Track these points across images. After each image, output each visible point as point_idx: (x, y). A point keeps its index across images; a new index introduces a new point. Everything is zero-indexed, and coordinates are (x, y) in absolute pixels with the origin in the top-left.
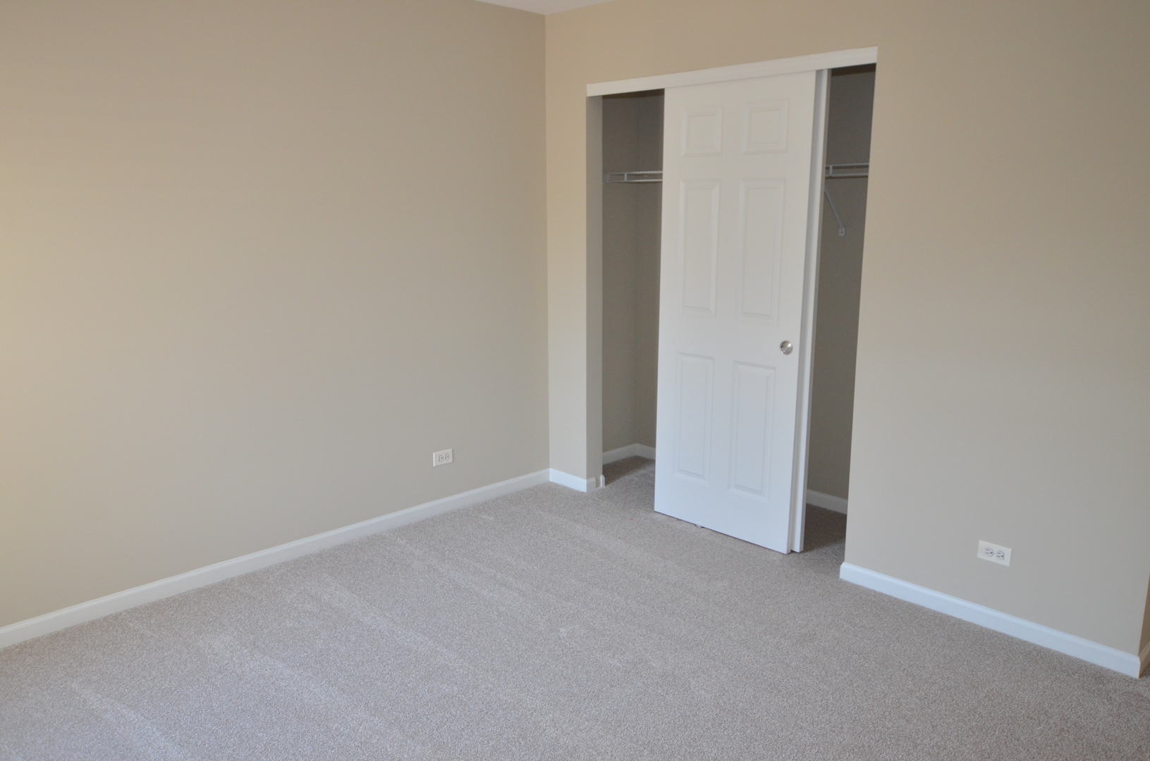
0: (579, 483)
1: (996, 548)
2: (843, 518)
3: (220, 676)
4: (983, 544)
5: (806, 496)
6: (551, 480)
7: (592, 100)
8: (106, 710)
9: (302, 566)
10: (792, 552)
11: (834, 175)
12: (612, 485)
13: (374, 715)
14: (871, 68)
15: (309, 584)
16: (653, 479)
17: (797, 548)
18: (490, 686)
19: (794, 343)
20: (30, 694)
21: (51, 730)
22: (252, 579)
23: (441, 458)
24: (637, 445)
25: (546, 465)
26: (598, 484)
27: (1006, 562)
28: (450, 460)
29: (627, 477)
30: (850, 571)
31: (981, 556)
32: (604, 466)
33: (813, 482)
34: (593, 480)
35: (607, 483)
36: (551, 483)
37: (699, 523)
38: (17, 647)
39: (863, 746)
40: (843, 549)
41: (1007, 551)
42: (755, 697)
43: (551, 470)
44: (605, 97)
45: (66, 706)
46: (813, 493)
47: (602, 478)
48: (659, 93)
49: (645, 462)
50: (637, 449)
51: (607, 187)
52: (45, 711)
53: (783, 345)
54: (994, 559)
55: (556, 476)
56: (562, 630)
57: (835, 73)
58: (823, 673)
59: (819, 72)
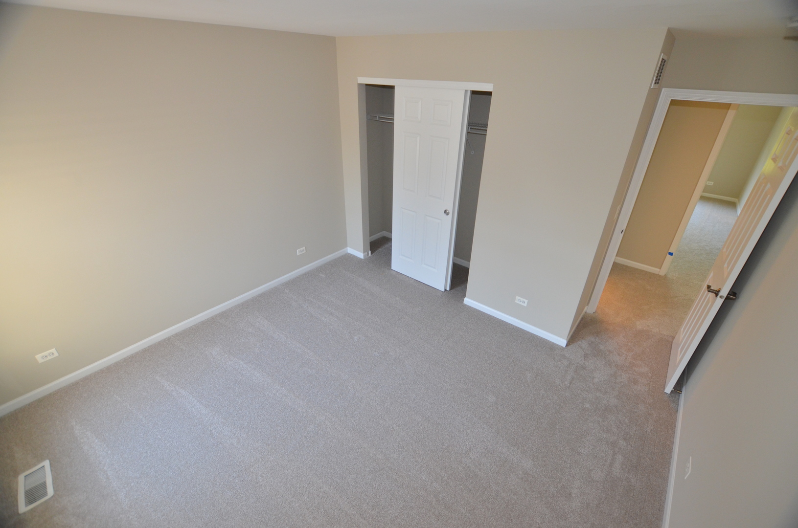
0: (361, 255)
1: (522, 299)
2: (468, 269)
3: (217, 370)
4: (518, 298)
5: (453, 260)
6: (349, 252)
7: (360, 85)
8: (173, 390)
9: (245, 306)
10: (446, 290)
11: (470, 132)
12: (373, 254)
13: (282, 387)
14: (490, 94)
15: (249, 317)
16: (391, 250)
17: (448, 289)
18: (328, 369)
19: (450, 210)
20: (140, 383)
21: (152, 401)
22: (224, 315)
23: (301, 251)
24: (384, 232)
25: (346, 246)
26: (368, 254)
27: (525, 305)
28: (305, 251)
29: (380, 249)
30: (467, 301)
31: (517, 302)
32: (370, 243)
33: (457, 253)
34: (366, 253)
35: (372, 253)
36: (349, 253)
37: (410, 276)
38: (130, 358)
39: (468, 389)
40: (466, 287)
41: (526, 301)
42: (429, 368)
43: (348, 248)
44: (367, 85)
45: (155, 389)
46: (455, 258)
47: (370, 252)
48: (392, 87)
49: (387, 240)
50: (384, 233)
51: (368, 120)
52: (147, 391)
53: (445, 211)
54: (521, 303)
55: (350, 250)
56: (355, 337)
57: (474, 93)
58: (455, 354)
59: (466, 91)
